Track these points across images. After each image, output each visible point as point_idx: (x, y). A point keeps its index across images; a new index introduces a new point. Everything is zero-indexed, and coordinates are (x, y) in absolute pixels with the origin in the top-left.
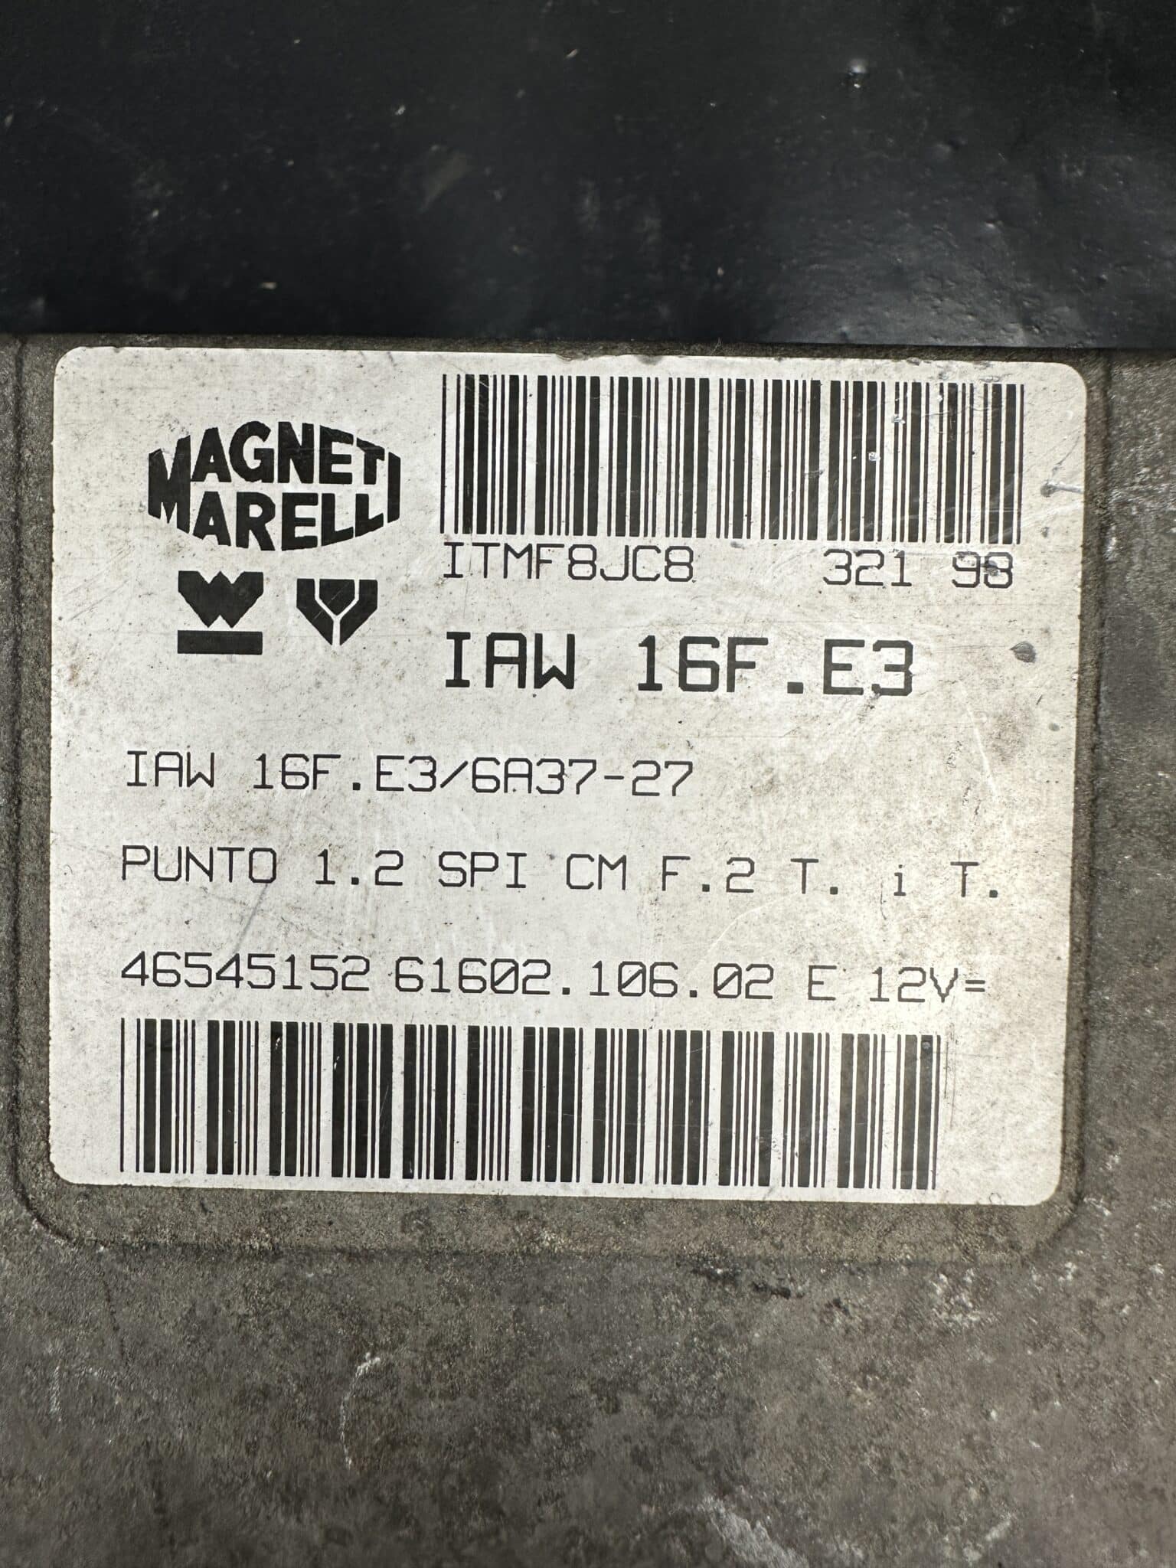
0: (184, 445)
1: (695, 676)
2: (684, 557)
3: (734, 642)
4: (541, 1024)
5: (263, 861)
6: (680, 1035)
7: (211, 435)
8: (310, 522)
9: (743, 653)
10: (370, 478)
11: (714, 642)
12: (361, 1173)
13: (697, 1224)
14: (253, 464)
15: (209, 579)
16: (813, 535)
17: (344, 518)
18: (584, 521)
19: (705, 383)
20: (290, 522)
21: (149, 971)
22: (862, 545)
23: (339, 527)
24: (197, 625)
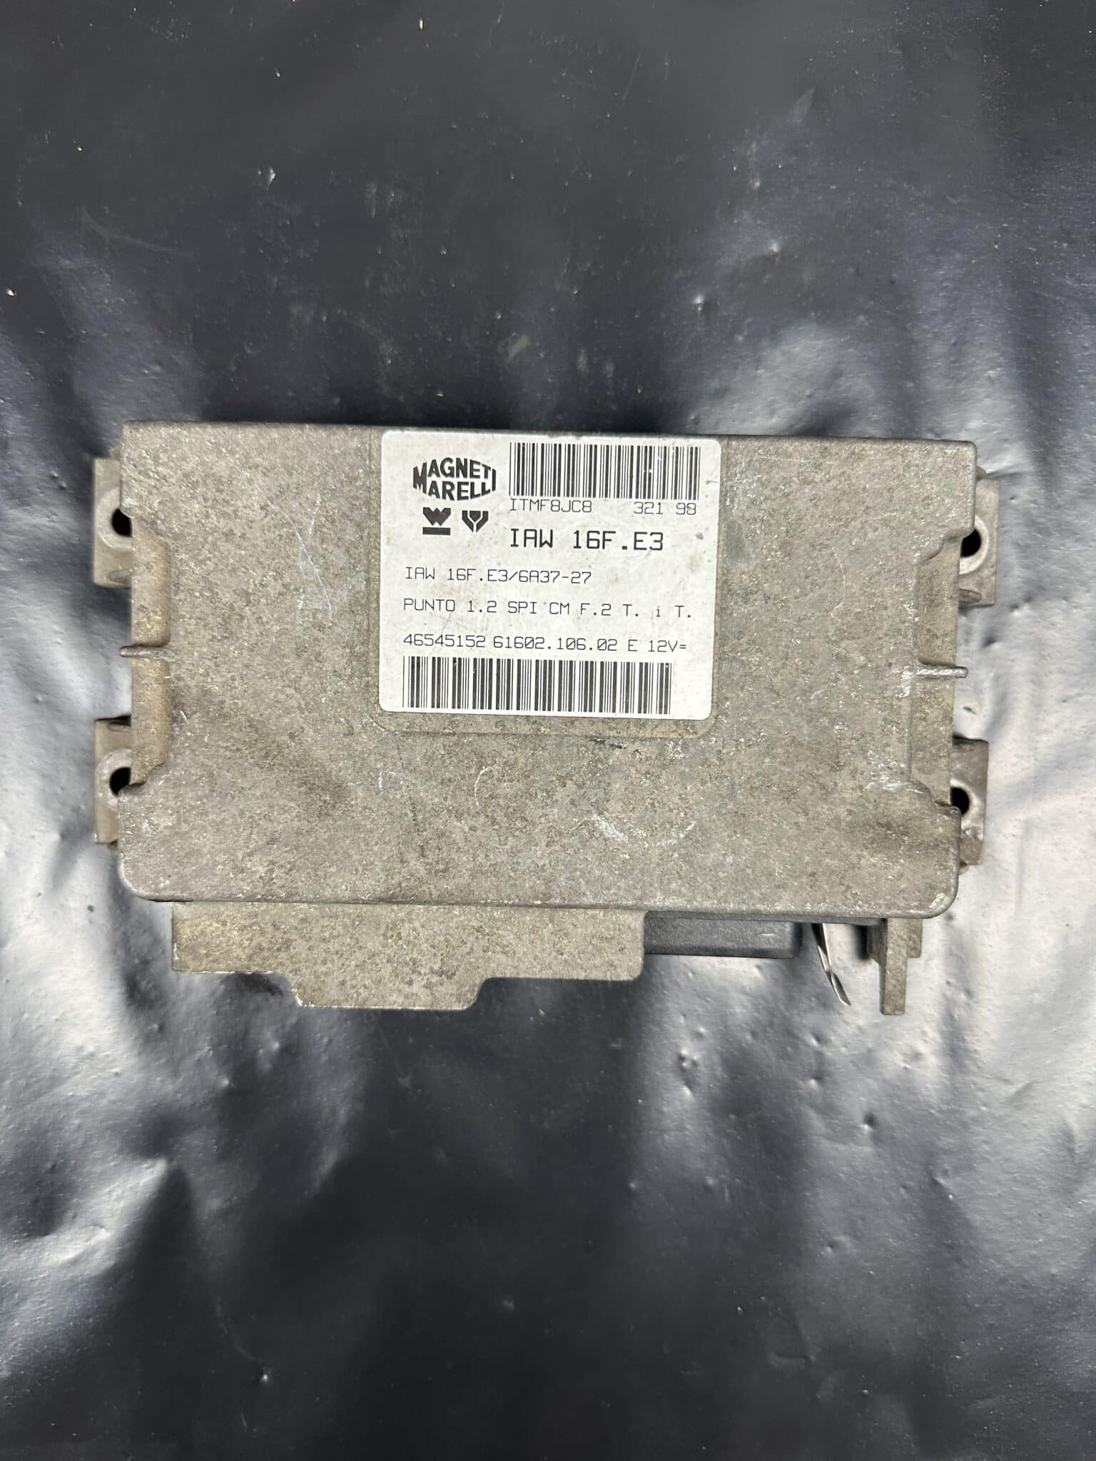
0: (425, 465)
1: (593, 544)
2: (588, 504)
3: (604, 533)
4: (541, 658)
5: (451, 605)
6: (587, 662)
7: (434, 462)
8: (467, 491)
9: (607, 536)
10: (486, 476)
11: (598, 533)
12: (482, 708)
13: (592, 725)
14: (448, 471)
15: (433, 510)
16: (631, 497)
17: (478, 490)
18: (556, 492)
19: (596, 446)
20: (460, 491)
21: (413, 640)
22: (647, 500)
23: (476, 493)
24: (428, 525)
